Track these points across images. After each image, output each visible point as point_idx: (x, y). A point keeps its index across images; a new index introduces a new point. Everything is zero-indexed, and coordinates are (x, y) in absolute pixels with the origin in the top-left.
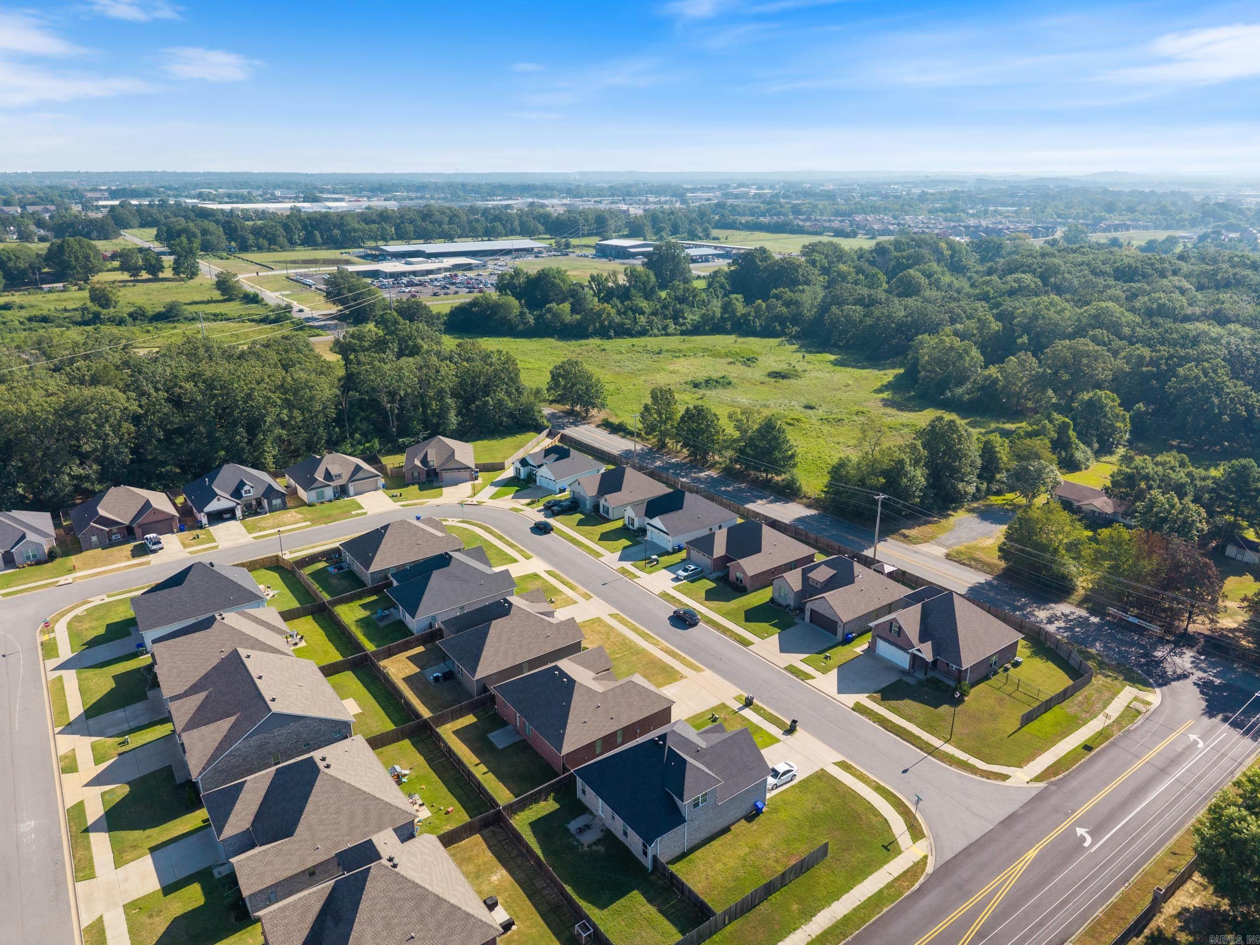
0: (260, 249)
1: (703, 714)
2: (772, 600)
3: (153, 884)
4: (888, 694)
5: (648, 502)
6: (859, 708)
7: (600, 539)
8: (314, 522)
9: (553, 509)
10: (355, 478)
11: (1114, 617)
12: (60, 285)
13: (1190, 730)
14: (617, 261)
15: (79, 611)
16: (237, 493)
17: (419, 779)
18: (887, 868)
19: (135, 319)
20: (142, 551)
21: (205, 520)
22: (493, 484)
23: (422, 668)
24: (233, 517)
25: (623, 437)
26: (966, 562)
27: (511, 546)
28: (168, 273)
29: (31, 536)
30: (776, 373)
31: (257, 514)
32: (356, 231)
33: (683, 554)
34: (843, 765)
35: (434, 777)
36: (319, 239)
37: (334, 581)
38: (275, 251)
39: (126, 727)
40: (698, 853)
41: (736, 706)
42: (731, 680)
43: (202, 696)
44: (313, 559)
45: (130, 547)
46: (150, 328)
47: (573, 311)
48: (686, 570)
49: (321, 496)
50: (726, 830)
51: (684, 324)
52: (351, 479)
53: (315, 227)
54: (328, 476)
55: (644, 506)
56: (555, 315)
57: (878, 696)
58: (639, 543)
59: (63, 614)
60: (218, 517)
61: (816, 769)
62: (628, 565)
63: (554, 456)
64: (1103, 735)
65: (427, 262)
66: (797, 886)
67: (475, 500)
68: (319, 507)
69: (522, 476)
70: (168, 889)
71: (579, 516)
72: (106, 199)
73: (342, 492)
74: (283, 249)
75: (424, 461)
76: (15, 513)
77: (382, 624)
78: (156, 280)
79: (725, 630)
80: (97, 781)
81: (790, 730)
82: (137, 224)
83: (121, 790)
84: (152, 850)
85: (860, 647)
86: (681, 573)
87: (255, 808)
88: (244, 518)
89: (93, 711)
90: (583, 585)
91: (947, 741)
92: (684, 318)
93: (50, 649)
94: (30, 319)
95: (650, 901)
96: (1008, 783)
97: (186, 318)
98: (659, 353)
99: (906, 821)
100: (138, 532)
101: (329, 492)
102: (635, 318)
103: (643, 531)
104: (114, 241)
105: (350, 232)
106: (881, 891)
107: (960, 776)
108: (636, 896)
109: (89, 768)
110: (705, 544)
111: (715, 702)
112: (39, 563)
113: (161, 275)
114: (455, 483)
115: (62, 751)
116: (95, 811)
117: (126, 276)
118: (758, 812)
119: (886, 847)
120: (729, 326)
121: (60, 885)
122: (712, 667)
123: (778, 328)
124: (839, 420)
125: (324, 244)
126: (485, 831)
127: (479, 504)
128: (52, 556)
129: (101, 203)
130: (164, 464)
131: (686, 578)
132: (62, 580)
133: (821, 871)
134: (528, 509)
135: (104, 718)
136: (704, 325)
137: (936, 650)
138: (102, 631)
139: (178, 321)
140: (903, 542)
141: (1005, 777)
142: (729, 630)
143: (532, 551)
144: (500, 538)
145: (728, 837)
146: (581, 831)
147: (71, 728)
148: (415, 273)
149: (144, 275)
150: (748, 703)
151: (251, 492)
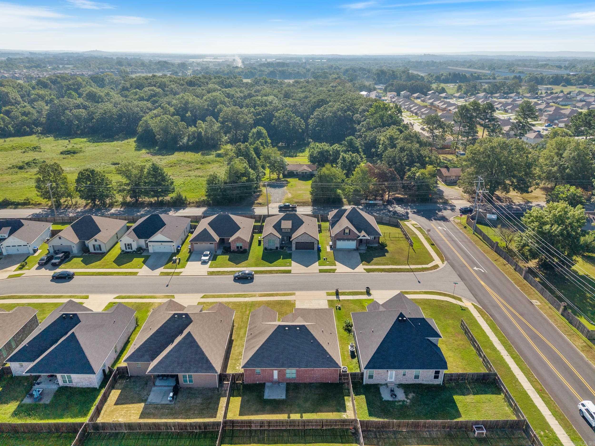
2: (265, 249)
6: (370, 271)
7: (118, 265)
30: (65, 152)
57: (365, 262)
58: (149, 256)
62: (162, 270)
64: (428, 239)
79: (271, 272)
86: (202, 259)
96: (441, 267)
99: (450, 297)
106: (489, 325)
111: (325, 301)
119: (463, 310)
131: (209, 259)
134: (25, 271)
141: (437, 266)
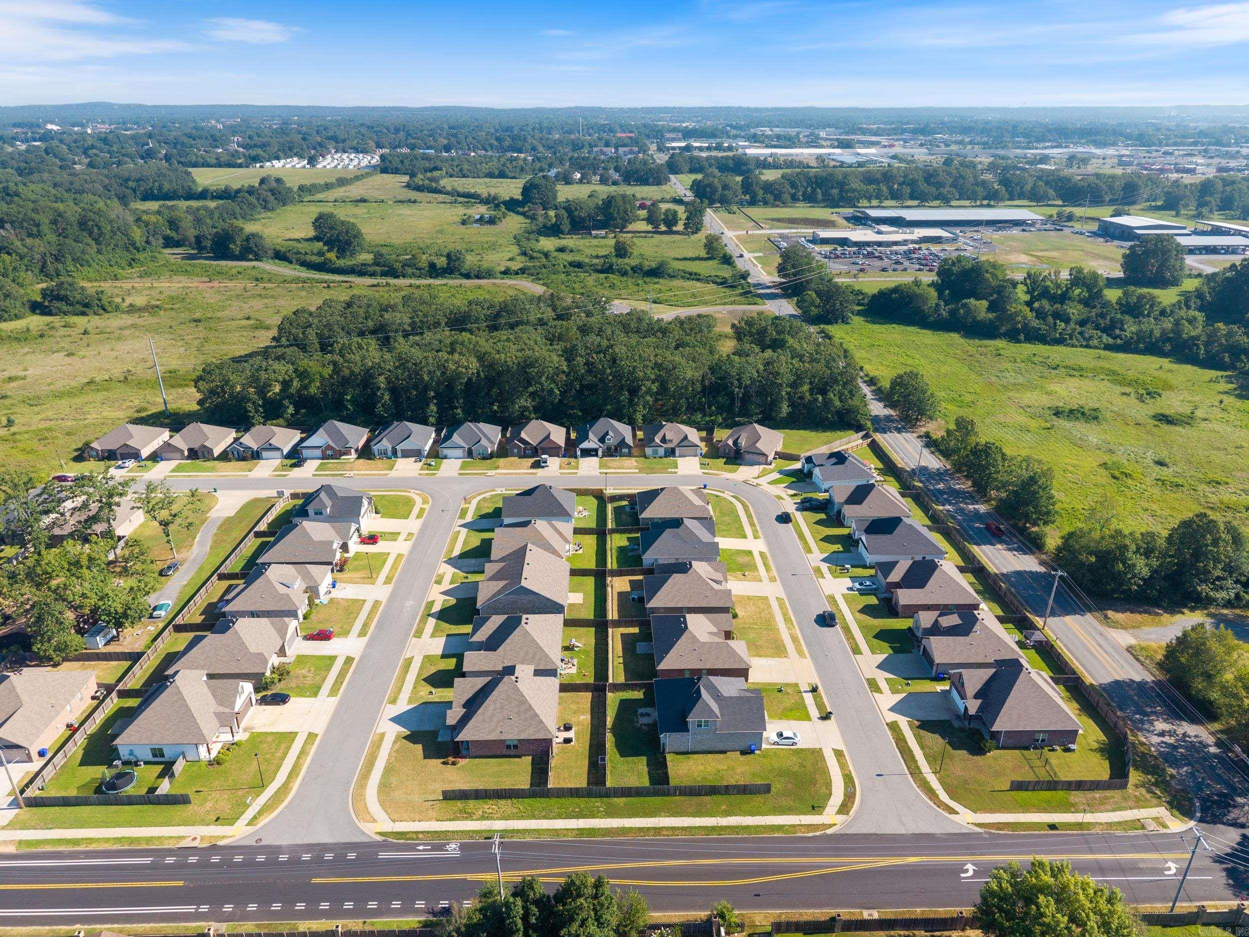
0: (766, 203)
1: (776, 684)
2: (910, 629)
3: (440, 652)
4: (925, 725)
5: (873, 521)
6: (894, 727)
7: (822, 540)
8: (641, 470)
9: (807, 506)
10: (682, 444)
11: (1237, 756)
12: (603, 232)
13: (1175, 861)
14: (1116, 243)
15: (487, 495)
16: (602, 440)
17: (584, 652)
18: (802, 817)
19: (635, 272)
20: (537, 465)
21: (579, 453)
22: (780, 472)
23: (632, 589)
24: (596, 455)
25: (933, 453)
26: (1142, 659)
27: (752, 525)
28: (680, 227)
29: (484, 442)
30: (1163, 415)
31: (612, 456)
32: (853, 191)
33: (872, 572)
34: (839, 754)
35: (592, 654)
36: (820, 196)
37: (624, 516)
38: (777, 206)
39: (472, 569)
40: (696, 756)
41: (804, 687)
42: (817, 670)
43: (503, 564)
44: (621, 497)
45: (532, 460)
46: (640, 282)
47: (990, 309)
48: (861, 584)
49: (656, 452)
50: (724, 752)
51: (1119, 337)
52: (678, 445)
53: (819, 185)
54: (664, 440)
55: (868, 523)
56: (968, 311)
57: (917, 723)
58: (850, 551)
59: (479, 495)
60: (587, 453)
61: (817, 746)
62: (824, 567)
63: (834, 460)
64: (1082, 826)
65: (897, 232)
66: (734, 799)
67: (755, 482)
68: (652, 460)
69: (805, 471)
70: (444, 656)
71: (823, 516)
72: (679, 140)
73: (671, 453)
74: (785, 204)
75: (735, 443)
76: (482, 425)
77: (630, 554)
78: (670, 232)
79: (850, 638)
80: (445, 593)
81: (826, 717)
82: (687, 169)
83: (452, 601)
84: (448, 635)
85: (943, 686)
86: (857, 585)
87: (491, 632)
88: (604, 456)
89: (464, 555)
90: (778, 570)
91: (935, 773)
92: (1122, 329)
93: (464, 513)
94: (571, 264)
95: (648, 765)
96: (953, 817)
97: (669, 275)
98: (1055, 369)
99: (844, 800)
100: (540, 451)
101: (661, 451)
102: (1055, 324)
103: (856, 542)
104: (663, 187)
105: (847, 192)
106: (784, 826)
107: (918, 795)
108: (644, 760)
109: (446, 585)
110: (887, 568)
111: (791, 680)
112: (484, 458)
113: (674, 229)
114: (752, 464)
115: (441, 572)
116: (437, 608)
117: (650, 228)
118: (752, 752)
119: (813, 807)
120: (1168, 347)
121: (407, 636)
122: (814, 658)
123: (1227, 359)
124: (1177, 486)
125: (823, 200)
126: (596, 694)
127: (758, 484)
128: (491, 456)
129: (674, 144)
130: (573, 408)
131: (858, 590)
132: (490, 473)
133: (759, 799)
134: (789, 499)
135: (466, 561)
136: (1138, 341)
137: (981, 709)
138: (491, 510)
139: (663, 277)
140: (1100, 622)
141: (953, 812)
142: (854, 639)
143: (764, 534)
144: (749, 517)
145: (722, 756)
146: (642, 715)
147: (451, 562)
148: (880, 244)
149: (663, 228)
150: (814, 690)
151: (611, 440)
